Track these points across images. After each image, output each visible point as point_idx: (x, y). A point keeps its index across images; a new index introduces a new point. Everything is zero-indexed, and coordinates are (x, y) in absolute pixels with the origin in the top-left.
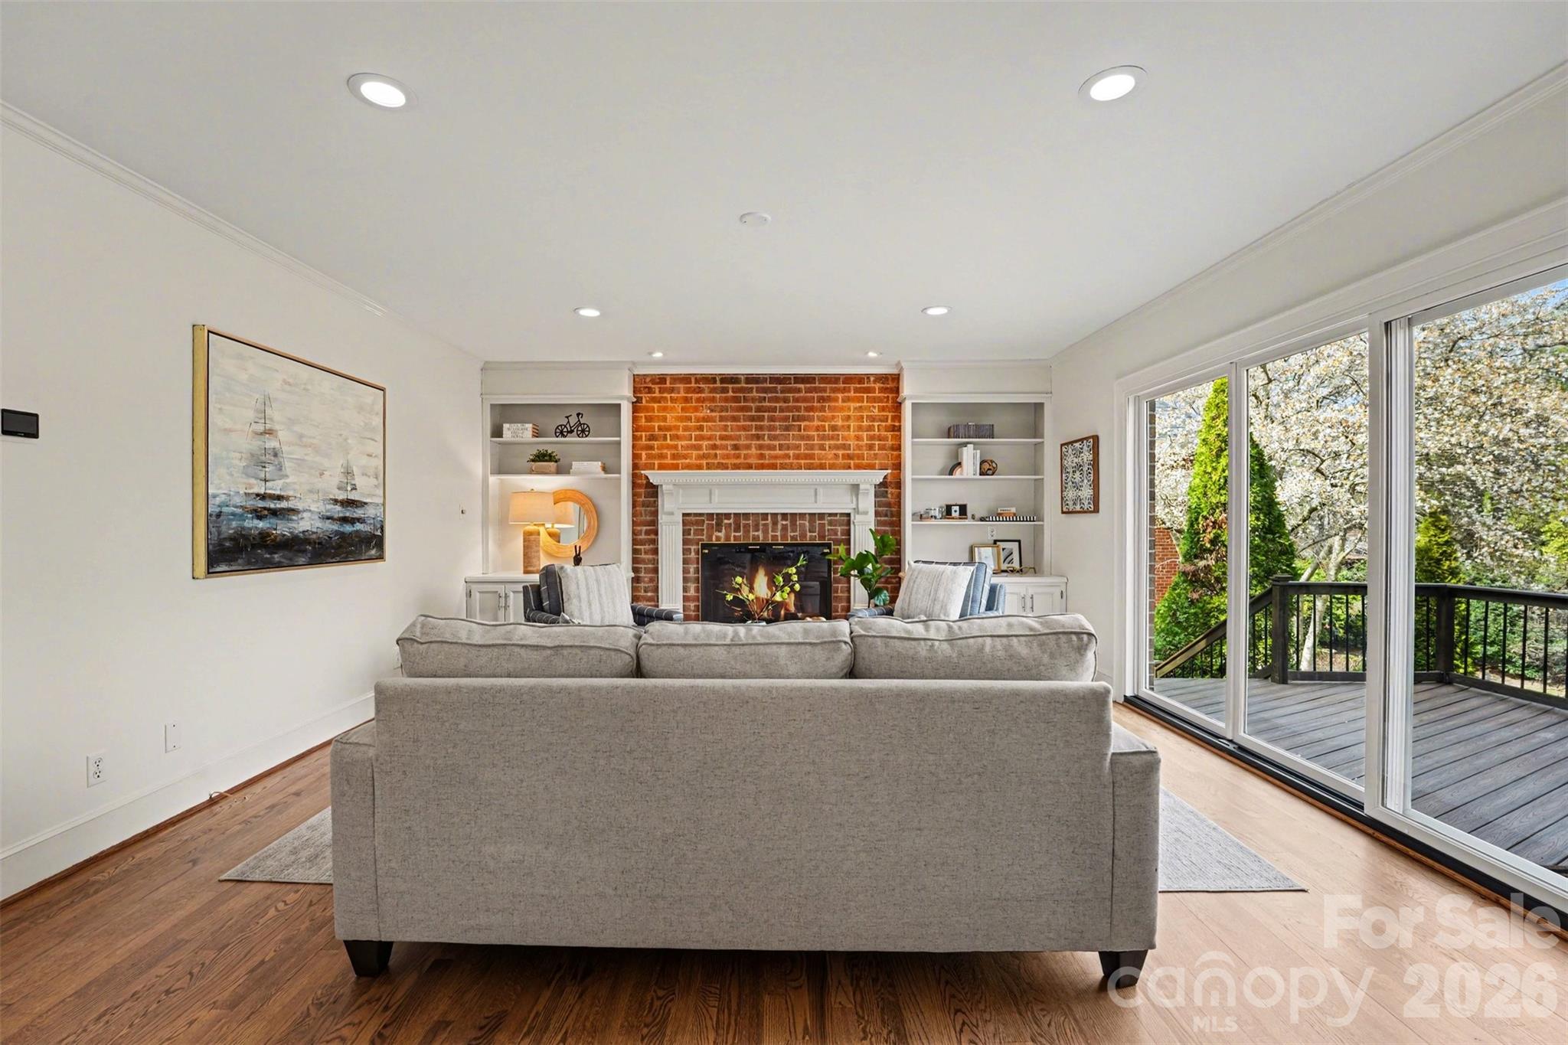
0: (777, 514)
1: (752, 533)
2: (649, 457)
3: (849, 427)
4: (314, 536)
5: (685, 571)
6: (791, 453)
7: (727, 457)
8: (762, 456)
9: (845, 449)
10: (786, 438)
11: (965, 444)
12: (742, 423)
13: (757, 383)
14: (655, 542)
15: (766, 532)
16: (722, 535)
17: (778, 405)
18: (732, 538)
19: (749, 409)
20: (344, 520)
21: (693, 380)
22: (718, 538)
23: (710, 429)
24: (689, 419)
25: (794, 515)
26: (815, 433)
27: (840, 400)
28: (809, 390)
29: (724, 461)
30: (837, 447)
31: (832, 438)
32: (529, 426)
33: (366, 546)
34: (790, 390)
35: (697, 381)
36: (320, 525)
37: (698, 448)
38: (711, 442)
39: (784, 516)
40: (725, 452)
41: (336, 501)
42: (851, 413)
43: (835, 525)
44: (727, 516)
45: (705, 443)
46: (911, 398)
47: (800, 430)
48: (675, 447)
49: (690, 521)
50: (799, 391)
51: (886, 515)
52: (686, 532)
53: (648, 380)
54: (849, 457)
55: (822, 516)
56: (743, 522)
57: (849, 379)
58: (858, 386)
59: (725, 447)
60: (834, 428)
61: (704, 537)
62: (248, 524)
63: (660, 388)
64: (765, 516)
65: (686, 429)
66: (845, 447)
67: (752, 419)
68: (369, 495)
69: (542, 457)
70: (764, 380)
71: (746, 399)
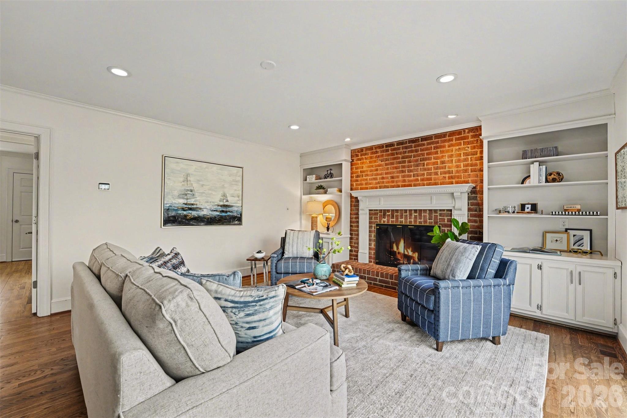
0: (412, 210)
1: (399, 220)
2: (356, 185)
3: (452, 161)
4: (209, 217)
5: (370, 236)
6: (419, 178)
7: (388, 182)
8: (404, 181)
9: (450, 173)
10: (417, 170)
11: (533, 163)
12: (395, 165)
13: (402, 144)
14: (358, 222)
15: (406, 218)
16: (386, 220)
17: (413, 154)
18: (390, 222)
19: (398, 158)
20: (223, 211)
21: (374, 148)
22: (384, 222)
23: (381, 170)
24: (372, 166)
25: (420, 211)
26: (432, 166)
27: (447, 146)
28: (428, 144)
29: (387, 185)
30: (445, 173)
31: (442, 168)
32: (314, 176)
33: (233, 220)
34: (419, 146)
35: (376, 148)
36: (211, 213)
37: (376, 179)
38: (381, 176)
39: (416, 211)
40: (388, 180)
41: (218, 205)
42: (453, 153)
43: (444, 216)
44: (388, 211)
45: (378, 177)
46: (487, 137)
47: (424, 166)
48: (367, 180)
49: (373, 213)
50: (424, 145)
51: (476, 211)
52: (370, 218)
53: (356, 151)
54: (451, 177)
55: (436, 211)
56: (395, 214)
57: (452, 133)
58: (458, 136)
59: (387, 178)
60: (443, 162)
61: (378, 221)
62: (180, 212)
63: (361, 154)
64: (406, 211)
65: (371, 171)
66: (449, 172)
67: (400, 163)
68: (234, 203)
69: (320, 187)
70: (406, 143)
71: (397, 154)
